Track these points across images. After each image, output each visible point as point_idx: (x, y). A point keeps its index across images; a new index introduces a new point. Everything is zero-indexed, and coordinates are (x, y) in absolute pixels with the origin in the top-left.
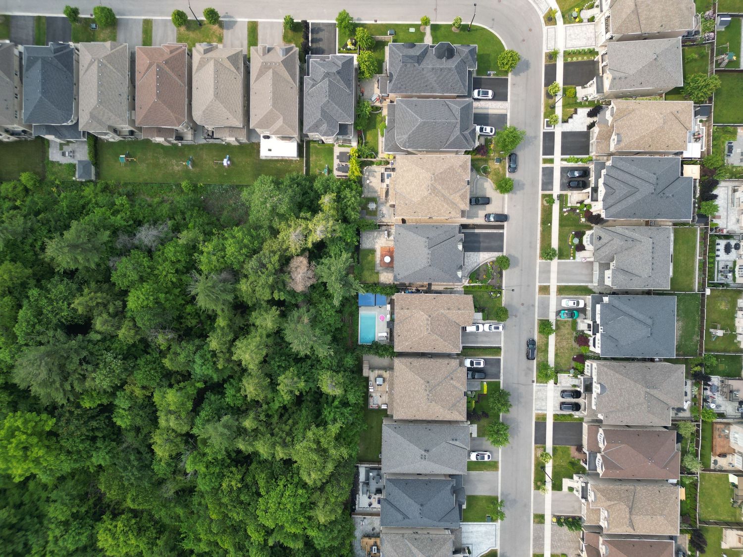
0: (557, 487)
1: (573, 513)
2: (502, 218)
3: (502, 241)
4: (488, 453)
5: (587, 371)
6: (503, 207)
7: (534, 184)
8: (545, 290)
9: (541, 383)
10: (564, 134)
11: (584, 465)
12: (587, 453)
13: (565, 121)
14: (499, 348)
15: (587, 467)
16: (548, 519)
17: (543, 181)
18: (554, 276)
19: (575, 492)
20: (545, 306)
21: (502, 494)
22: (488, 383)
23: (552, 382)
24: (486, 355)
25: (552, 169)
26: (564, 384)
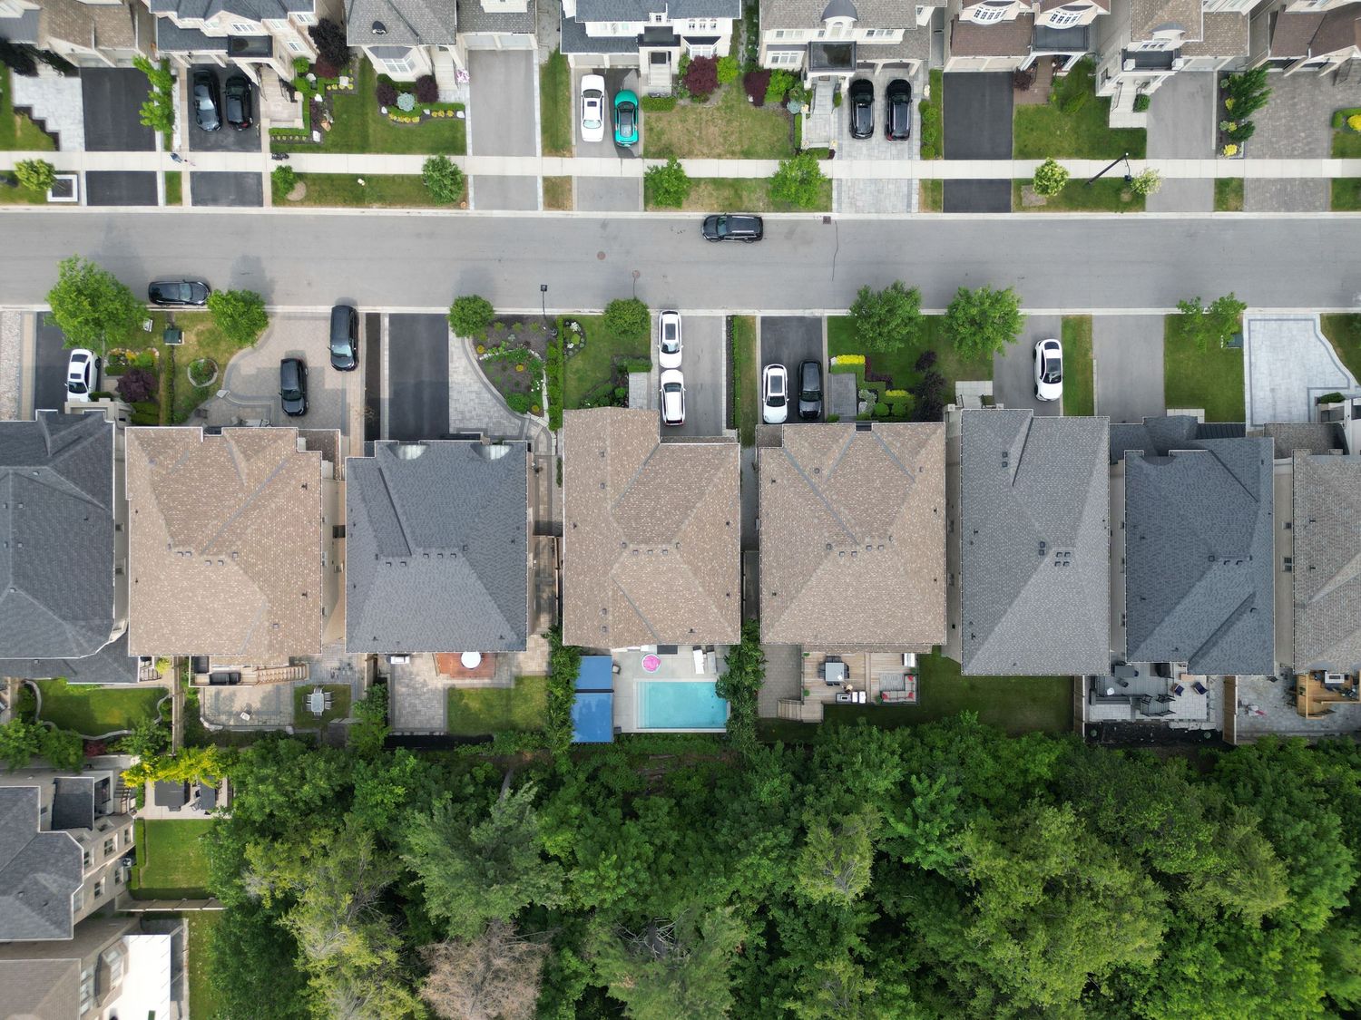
0: (1133, 143)
1: (1210, 95)
2: (345, 320)
3: (414, 318)
4: (1040, 348)
5: (794, 61)
6: (314, 318)
7: (244, 229)
8: (556, 191)
9: (829, 197)
10: (94, 142)
11: (1068, 66)
12: (1034, 55)
13: (54, 141)
14: (732, 321)
15: (1076, 56)
16: (1228, 167)
17: (232, 203)
18: (515, 166)
19: (1148, 91)
20: (606, 190)
21: (1159, 303)
22: (835, 352)
23: (825, 167)
24: (751, 359)
25: (199, 178)
26: (833, 129)
